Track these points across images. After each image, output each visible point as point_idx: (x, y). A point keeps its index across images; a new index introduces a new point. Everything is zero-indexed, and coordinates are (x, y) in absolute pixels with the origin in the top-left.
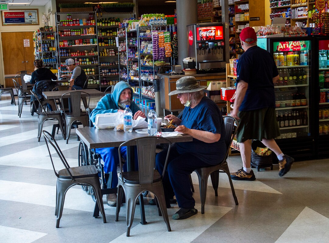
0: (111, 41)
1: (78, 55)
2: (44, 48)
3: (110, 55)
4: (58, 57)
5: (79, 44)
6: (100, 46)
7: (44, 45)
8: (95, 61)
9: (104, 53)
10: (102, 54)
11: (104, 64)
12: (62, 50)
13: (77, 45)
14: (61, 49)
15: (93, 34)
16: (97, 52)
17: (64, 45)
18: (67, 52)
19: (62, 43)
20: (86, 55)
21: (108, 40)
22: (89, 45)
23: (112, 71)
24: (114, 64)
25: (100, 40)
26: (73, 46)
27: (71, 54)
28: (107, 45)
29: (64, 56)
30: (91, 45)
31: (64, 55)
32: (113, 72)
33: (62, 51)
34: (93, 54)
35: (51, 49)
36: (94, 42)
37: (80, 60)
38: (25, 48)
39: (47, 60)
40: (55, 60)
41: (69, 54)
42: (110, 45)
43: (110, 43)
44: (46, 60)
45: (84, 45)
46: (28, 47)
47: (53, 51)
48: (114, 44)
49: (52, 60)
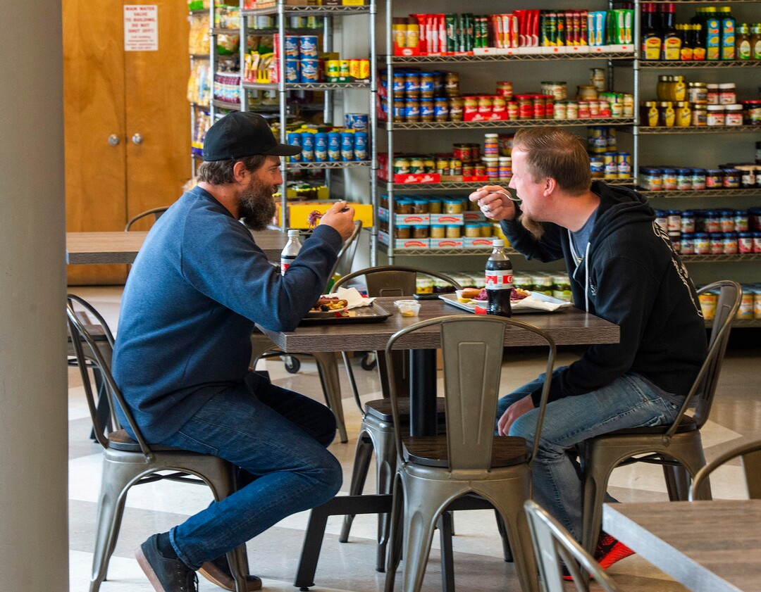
0: (721, 28)
1: (504, 114)
2: (296, 62)
3: (712, 121)
4: (381, 122)
5: (520, 43)
6: (653, 62)
7: (298, 42)
8: (609, 159)
9: (676, 107)
10: (661, 110)
11: (668, 180)
12: (405, 77)
13: (503, 49)
14: (402, 70)
16: (628, 100)
17: (422, 46)
18: (441, 94)
19: (411, 31)
20: (559, 114)
21: (703, 19)
22: (582, 48)
23: (711, 225)
24: (730, 182)
25: (656, 20)
26: (479, 51)
27: (463, 108)
28: (699, 52)
29: (419, 118)
30: (594, 50)
31: (420, 109)
32: (721, 236)
33: (405, 84)
34: (600, 113)
35: (338, 69)
36: (610, 34)
38: (127, 57)
39: (307, 143)
40: (359, 142)
41: (449, 108)
42: (713, 52)
43: (713, 40)
44: (301, 138)
45: (548, 48)
46: (148, 54)
47: (350, 79)
48: (745, 47)
49: (340, 139)
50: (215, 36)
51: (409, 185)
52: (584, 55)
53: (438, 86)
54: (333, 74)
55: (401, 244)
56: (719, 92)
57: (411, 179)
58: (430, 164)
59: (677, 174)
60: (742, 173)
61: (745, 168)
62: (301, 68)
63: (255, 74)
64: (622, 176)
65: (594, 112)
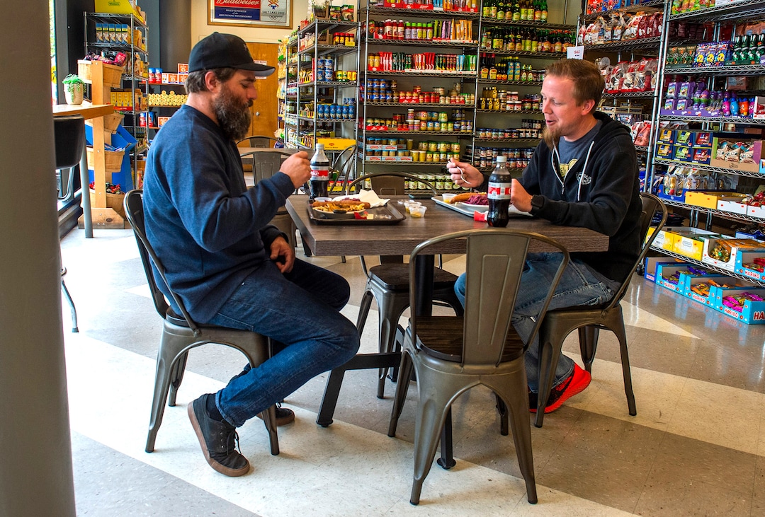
0: (514, 66)
1: (417, 100)
2: (322, 71)
3: (508, 108)
4: (361, 103)
5: (426, 68)
6: (484, 80)
7: (323, 62)
8: (463, 123)
9: (493, 101)
11: (488, 134)
12: (373, 81)
13: (418, 70)
14: (372, 78)
15: (468, 40)
16: (473, 96)
17: (381, 67)
18: (389, 90)
19: (377, 59)
20: (442, 102)
21: (506, 62)
22: (454, 72)
24: (514, 135)
25: (487, 61)
26: (407, 70)
27: (399, 96)
28: (504, 76)
29: (379, 100)
30: (459, 73)
31: (379, 96)
33: (373, 84)
34: (460, 102)
35: (342, 76)
36: (466, 67)
37: (423, 115)
39: (326, 109)
40: (351, 110)
41: (393, 96)
42: (510, 77)
43: (511, 71)
44: (323, 107)
47: (347, 81)
48: (524, 75)
49: (342, 108)
50: (288, 68)
51: (373, 131)
52: (455, 75)
53: (387, 86)
54: (339, 77)
55: (368, 158)
56: (511, 95)
57: (374, 128)
58: (383, 122)
59: (492, 131)
60: (519, 132)
61: (521, 130)
62: (325, 74)
63: (303, 80)
64: (468, 131)
65: (457, 101)
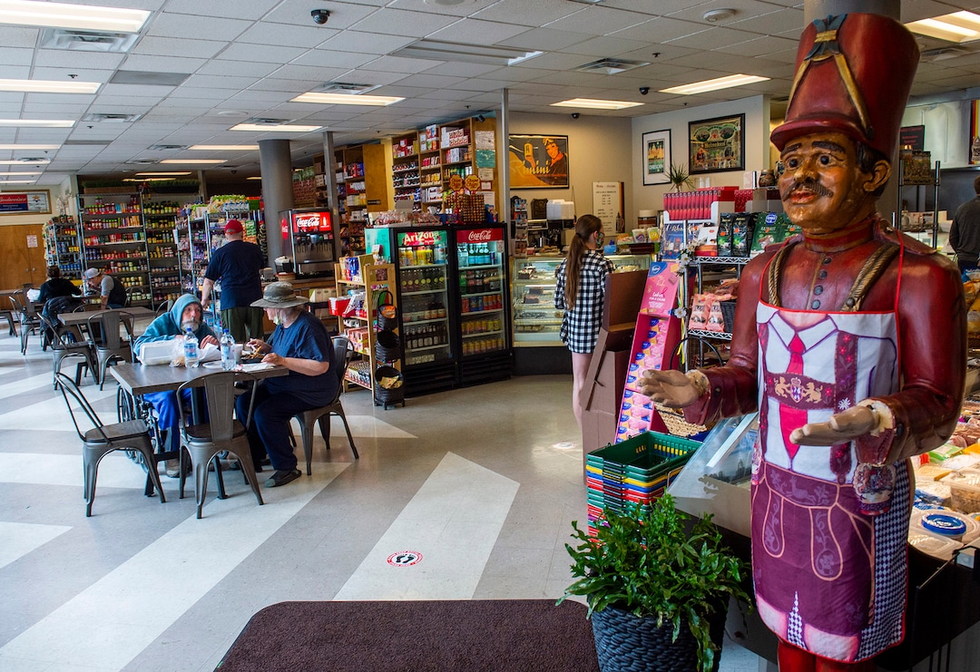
0: (166, 235)
1: (115, 257)
2: (60, 249)
3: (166, 256)
4: (84, 261)
5: (117, 241)
6: (150, 244)
7: (61, 244)
8: (142, 266)
9: (157, 254)
10: (154, 255)
11: (157, 270)
12: (89, 250)
13: (113, 243)
15: (138, 226)
16: (145, 252)
17: (92, 243)
18: (98, 254)
19: (89, 240)
20: (128, 257)
21: (161, 234)
22: (132, 242)
23: (169, 279)
24: (172, 269)
25: (150, 234)
26: (107, 244)
27: (104, 257)
28: (161, 241)
29: (93, 259)
30: (135, 242)
31: (93, 257)
32: (172, 281)
33: (89, 252)
34: (138, 256)
35: (71, 250)
36: (139, 238)
37: (119, 264)
38: (30, 249)
40: (78, 266)
41: (101, 257)
42: (165, 241)
43: (164, 238)
45: (124, 242)
46: (35, 248)
53: (97, 252)
56: (168, 250)
64: (146, 270)
